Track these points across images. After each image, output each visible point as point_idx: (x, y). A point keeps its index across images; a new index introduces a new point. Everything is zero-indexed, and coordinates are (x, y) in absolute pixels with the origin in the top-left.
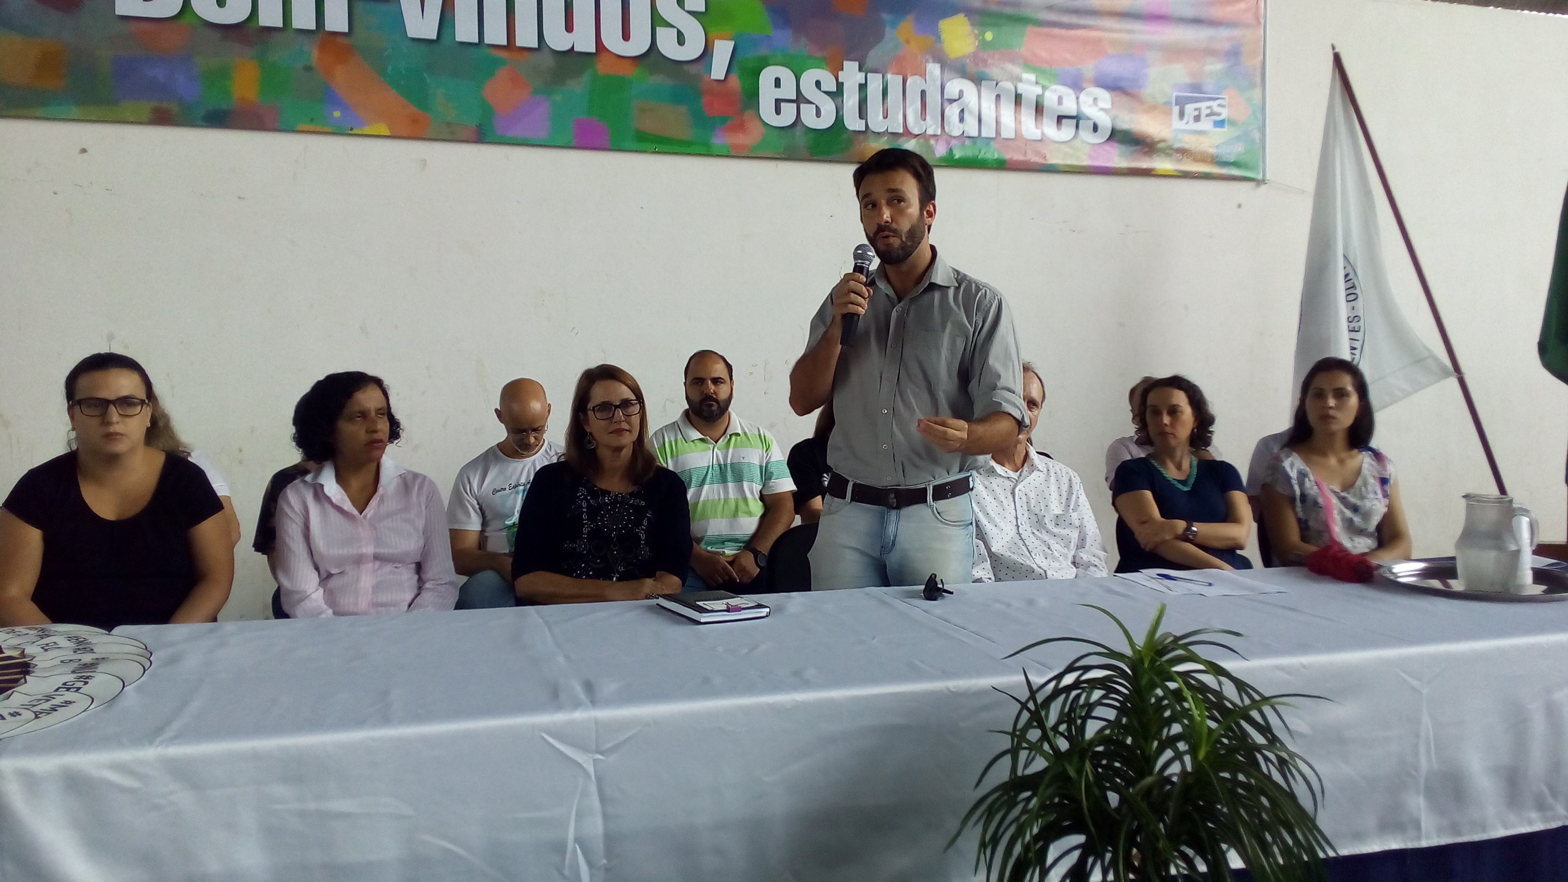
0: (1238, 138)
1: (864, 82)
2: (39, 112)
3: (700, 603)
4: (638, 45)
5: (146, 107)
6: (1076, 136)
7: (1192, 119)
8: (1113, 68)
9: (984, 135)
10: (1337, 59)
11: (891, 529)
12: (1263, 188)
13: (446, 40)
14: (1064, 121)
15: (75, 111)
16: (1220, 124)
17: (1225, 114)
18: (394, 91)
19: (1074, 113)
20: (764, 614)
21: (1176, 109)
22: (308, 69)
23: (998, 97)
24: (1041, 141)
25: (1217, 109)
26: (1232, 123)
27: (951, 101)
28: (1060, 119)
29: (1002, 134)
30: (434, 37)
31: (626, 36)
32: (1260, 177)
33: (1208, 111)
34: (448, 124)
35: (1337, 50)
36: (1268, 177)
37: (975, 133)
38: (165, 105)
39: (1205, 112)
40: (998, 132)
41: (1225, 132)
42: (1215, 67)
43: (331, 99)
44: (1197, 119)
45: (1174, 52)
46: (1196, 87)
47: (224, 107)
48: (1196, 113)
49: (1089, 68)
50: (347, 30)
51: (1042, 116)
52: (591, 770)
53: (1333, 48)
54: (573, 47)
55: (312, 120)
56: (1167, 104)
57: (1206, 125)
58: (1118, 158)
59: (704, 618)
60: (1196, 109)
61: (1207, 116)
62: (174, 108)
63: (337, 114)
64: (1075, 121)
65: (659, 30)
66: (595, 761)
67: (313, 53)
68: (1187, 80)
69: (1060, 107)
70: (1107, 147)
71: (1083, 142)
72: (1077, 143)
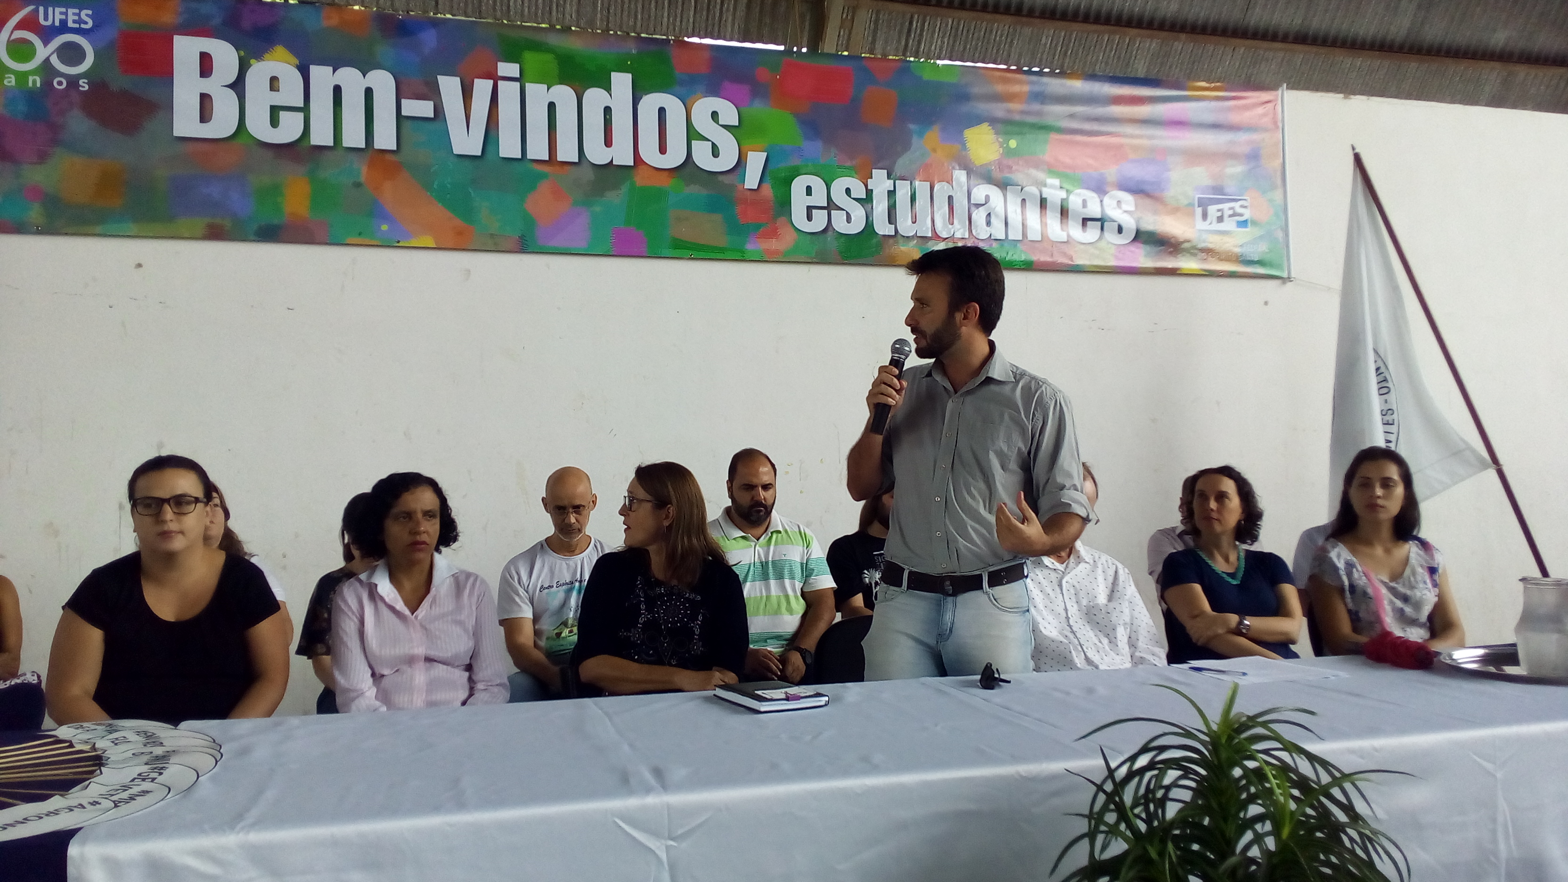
0: (1261, 237)
1: (892, 189)
2: (99, 229)
3: (759, 692)
4: (674, 158)
5: (200, 223)
6: (1100, 238)
7: (1215, 220)
8: (1136, 172)
9: (1011, 237)
10: (1358, 159)
11: (948, 617)
12: (1289, 284)
13: (490, 156)
14: (1089, 223)
15: (133, 228)
16: (1243, 224)
17: (1247, 214)
18: (440, 204)
19: (1099, 216)
20: (823, 703)
21: (1199, 211)
22: (358, 185)
23: (1024, 200)
24: (1067, 243)
25: (1239, 210)
26: (1254, 223)
27: (978, 206)
28: (1085, 221)
29: (1028, 237)
30: (479, 154)
31: (663, 150)
32: (1285, 275)
33: (1231, 212)
34: (492, 236)
35: (1357, 151)
36: (1293, 275)
37: (1003, 237)
38: (218, 221)
39: (1228, 212)
40: (1024, 234)
41: (1248, 232)
42: (1236, 169)
43: (378, 212)
44: (1220, 219)
45: (1195, 156)
46: (1218, 189)
47: (276, 221)
48: (1219, 214)
49: (1112, 172)
50: (395, 148)
51: (1068, 217)
52: (663, 856)
53: (1353, 149)
54: (612, 161)
55: (360, 234)
56: (1191, 205)
57: (1229, 225)
58: (1143, 258)
59: (764, 707)
60: (1219, 210)
61: (1230, 216)
62: (227, 223)
63: (385, 227)
64: (1099, 223)
65: (694, 143)
66: (668, 848)
67: (362, 170)
68: (1208, 182)
69: (1085, 210)
70: (1132, 248)
71: (1109, 243)
72: (1102, 244)
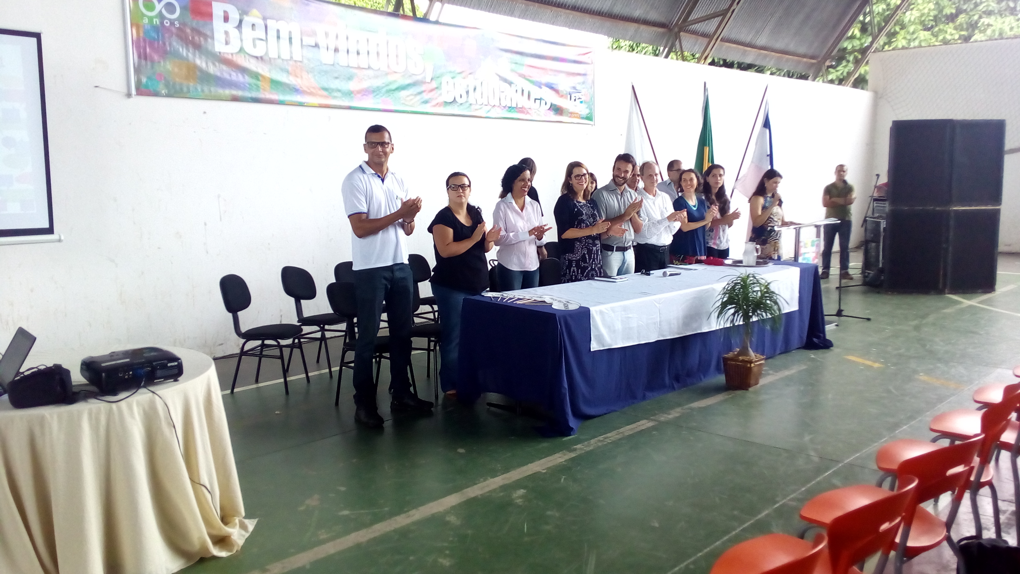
0: (587, 108)
4: (401, 68)
6: (540, 107)
7: (574, 100)
8: (551, 80)
9: (513, 106)
10: (633, 87)
12: (593, 127)
13: (336, 65)
14: (536, 100)
15: (202, 95)
16: (581, 102)
17: (583, 98)
19: (540, 98)
21: (569, 96)
23: (517, 91)
24: (530, 108)
25: (581, 97)
26: (585, 102)
27: (503, 92)
28: (535, 99)
30: (332, 64)
31: (397, 64)
32: (592, 123)
33: (578, 98)
36: (596, 123)
37: (510, 106)
38: (236, 93)
40: (517, 105)
41: (584, 106)
42: (580, 80)
44: (575, 100)
45: (567, 74)
46: (574, 88)
48: (575, 98)
49: (544, 80)
50: (301, 59)
51: (530, 99)
53: (632, 83)
54: (380, 68)
56: (566, 94)
57: (577, 103)
58: (552, 116)
60: (575, 96)
61: (578, 99)
64: (540, 100)
68: (572, 85)
69: (535, 95)
70: (549, 111)
71: (542, 109)
72: (540, 109)
